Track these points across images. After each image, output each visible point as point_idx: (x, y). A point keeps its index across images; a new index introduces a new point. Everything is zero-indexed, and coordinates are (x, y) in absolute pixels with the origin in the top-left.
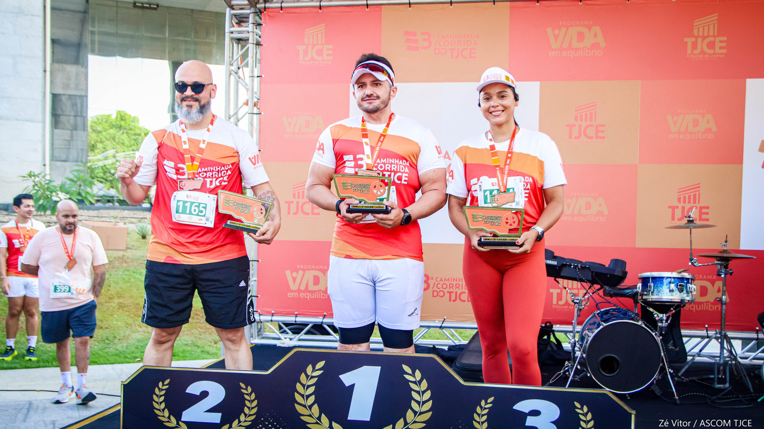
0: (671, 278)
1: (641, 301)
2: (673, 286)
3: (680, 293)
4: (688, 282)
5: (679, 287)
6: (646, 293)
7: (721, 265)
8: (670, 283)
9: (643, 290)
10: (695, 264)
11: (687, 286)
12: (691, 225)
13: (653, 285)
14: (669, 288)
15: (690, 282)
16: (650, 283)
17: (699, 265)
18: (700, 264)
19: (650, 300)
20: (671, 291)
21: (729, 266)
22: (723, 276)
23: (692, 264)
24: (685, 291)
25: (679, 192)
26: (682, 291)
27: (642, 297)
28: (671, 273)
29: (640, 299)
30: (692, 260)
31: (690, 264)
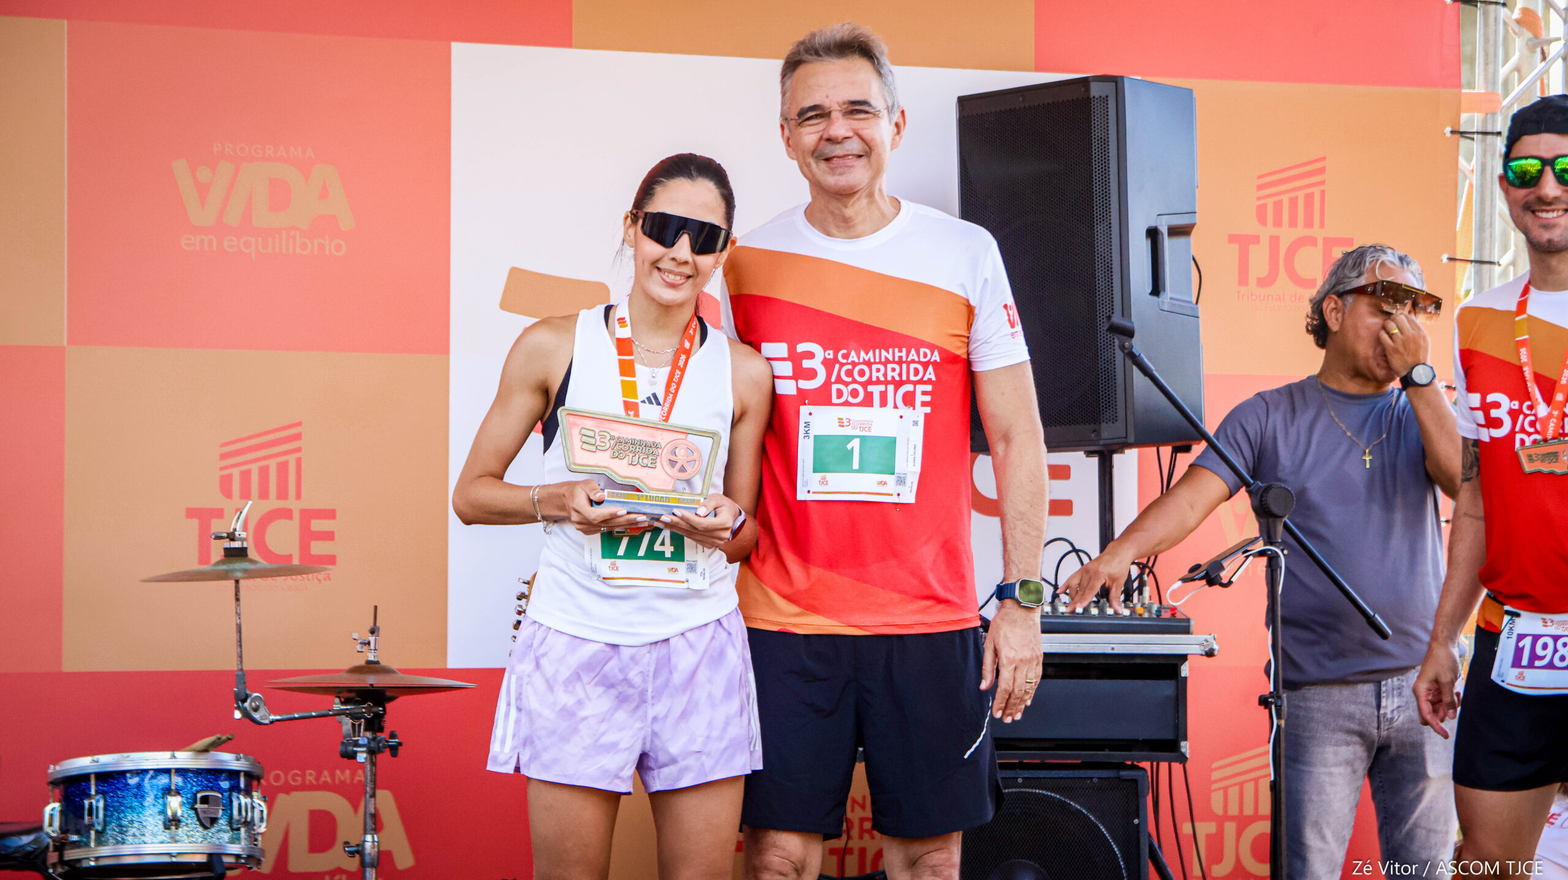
0: (167, 771)
1: (60, 870)
2: (175, 803)
3: (205, 828)
4: (235, 788)
5: (198, 806)
6: (75, 838)
7: (354, 716)
8: (167, 791)
9: (64, 830)
10: (257, 716)
11: (231, 801)
12: (239, 565)
13: (101, 804)
14: (163, 812)
15: (242, 785)
16: (89, 796)
17: (272, 717)
18: (275, 714)
19: (92, 864)
20: (172, 822)
21: (389, 723)
22: (362, 757)
23: (246, 714)
24: (223, 822)
25: (224, 456)
26: (214, 821)
27: (61, 856)
28: (168, 754)
29: (54, 866)
30: (244, 701)
31: (238, 715)
